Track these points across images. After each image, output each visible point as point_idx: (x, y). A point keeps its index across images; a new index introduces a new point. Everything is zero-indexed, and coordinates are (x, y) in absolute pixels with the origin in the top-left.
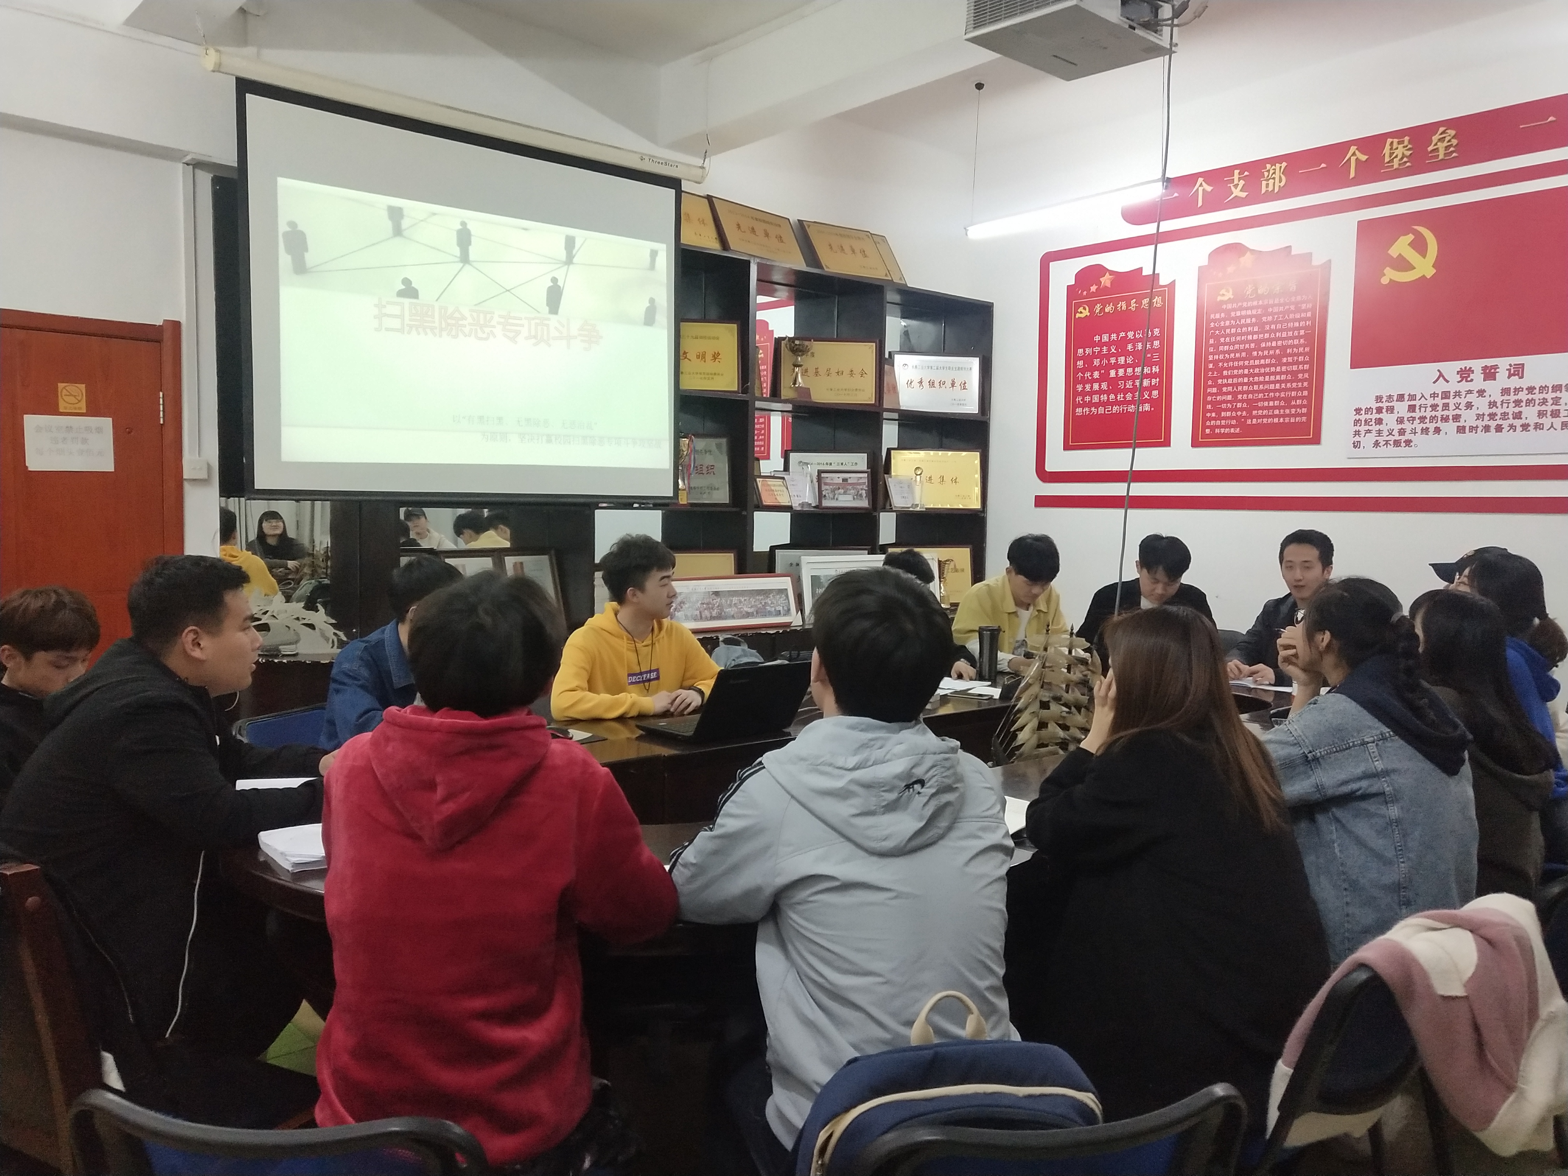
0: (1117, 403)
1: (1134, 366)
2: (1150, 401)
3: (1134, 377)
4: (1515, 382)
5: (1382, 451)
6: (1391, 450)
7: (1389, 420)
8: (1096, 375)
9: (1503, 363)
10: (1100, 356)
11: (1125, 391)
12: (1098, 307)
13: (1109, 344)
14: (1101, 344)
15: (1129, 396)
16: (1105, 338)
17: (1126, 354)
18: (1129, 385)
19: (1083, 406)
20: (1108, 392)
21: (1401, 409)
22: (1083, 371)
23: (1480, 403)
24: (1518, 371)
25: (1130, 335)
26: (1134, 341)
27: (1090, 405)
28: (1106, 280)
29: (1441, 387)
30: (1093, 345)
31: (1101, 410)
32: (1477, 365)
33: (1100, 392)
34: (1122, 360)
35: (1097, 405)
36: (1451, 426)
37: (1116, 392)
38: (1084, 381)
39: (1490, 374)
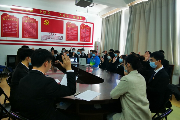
0: (10, 31)
1: (13, 27)
2: (16, 32)
3: (13, 29)
4: (56, 35)
5: (44, 40)
6: (45, 40)
7: (45, 37)
8: (7, 27)
9: (55, 33)
10: (7, 25)
11: (12, 30)
12: (7, 19)
13: (9, 24)
14: (7, 24)
15: (12, 31)
16: (8, 23)
17: (12, 26)
18: (12, 29)
19: (5, 31)
20: (9, 30)
21: (46, 36)
22: (4, 27)
23: (53, 37)
24: (56, 34)
25: (12, 23)
26: (13, 24)
27: (6, 31)
28: (8, 16)
29: (49, 35)
30: (6, 24)
31: (8, 32)
32: (53, 33)
33: (7, 30)
34: (11, 26)
35: (7, 31)
36: (51, 38)
37: (10, 30)
38: (4, 28)
39: (54, 34)
